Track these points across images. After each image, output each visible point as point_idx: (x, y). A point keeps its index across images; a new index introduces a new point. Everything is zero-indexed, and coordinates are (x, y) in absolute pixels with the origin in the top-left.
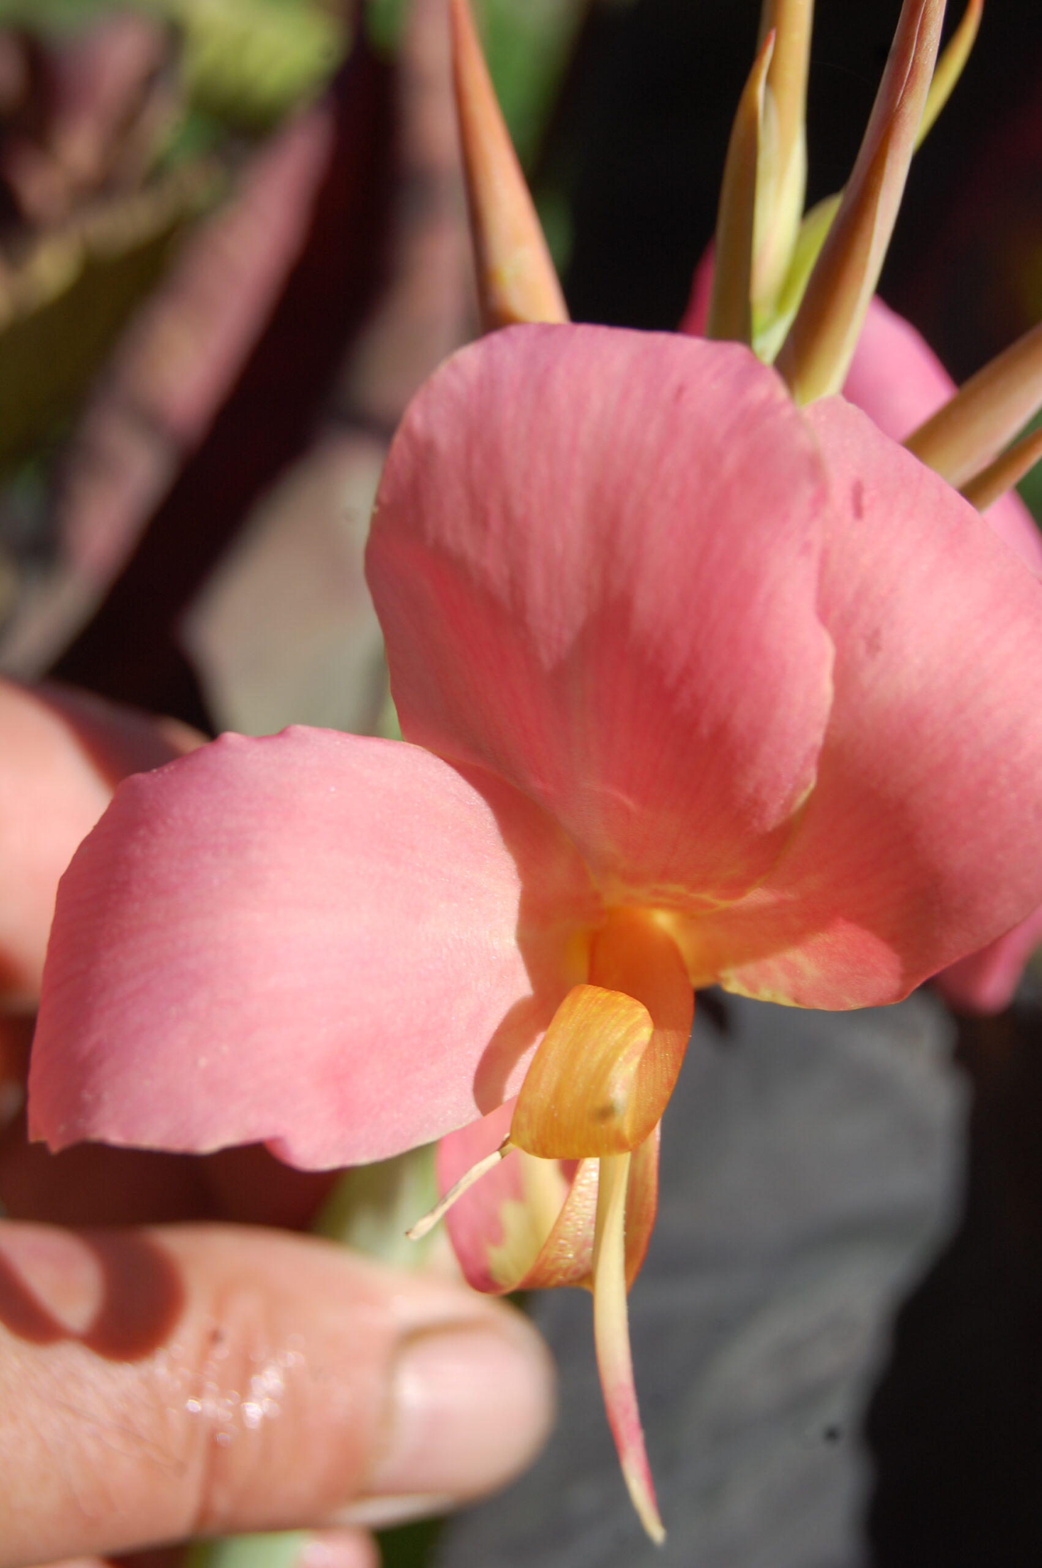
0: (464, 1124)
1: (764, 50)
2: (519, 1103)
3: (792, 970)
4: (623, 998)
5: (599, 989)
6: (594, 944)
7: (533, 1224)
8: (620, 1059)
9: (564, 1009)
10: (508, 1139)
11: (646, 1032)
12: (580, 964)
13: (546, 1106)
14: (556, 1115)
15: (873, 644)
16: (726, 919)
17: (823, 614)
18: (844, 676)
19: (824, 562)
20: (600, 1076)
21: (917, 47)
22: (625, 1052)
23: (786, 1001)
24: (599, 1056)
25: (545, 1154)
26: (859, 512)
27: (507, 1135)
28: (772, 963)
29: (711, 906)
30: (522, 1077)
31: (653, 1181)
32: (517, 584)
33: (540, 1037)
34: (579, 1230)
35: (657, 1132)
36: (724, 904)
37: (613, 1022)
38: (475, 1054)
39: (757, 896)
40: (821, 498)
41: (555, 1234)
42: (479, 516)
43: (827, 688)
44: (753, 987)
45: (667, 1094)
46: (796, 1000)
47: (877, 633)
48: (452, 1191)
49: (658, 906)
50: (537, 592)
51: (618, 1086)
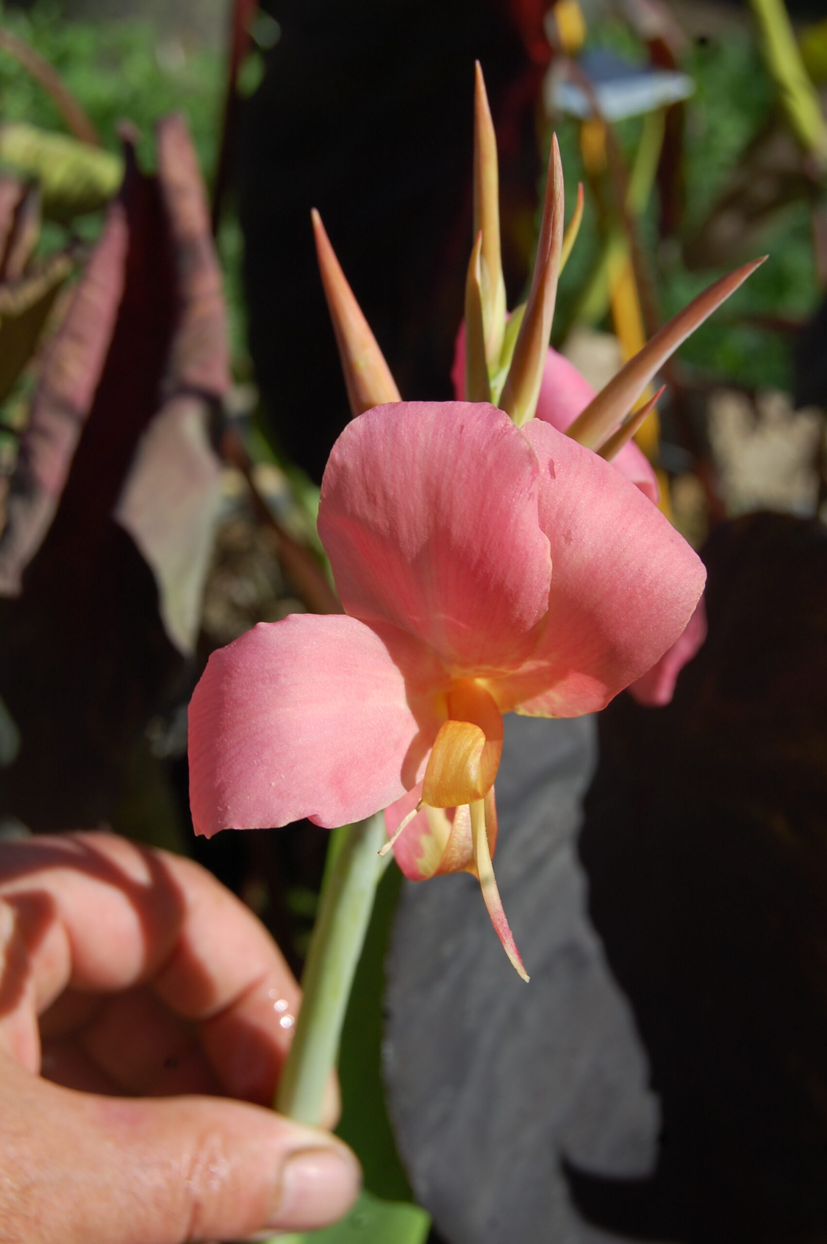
0: (400, 797)
1: (477, 241)
2: (425, 782)
3: (550, 701)
4: (469, 725)
5: (456, 722)
6: (449, 699)
7: (437, 845)
8: (472, 754)
9: (440, 734)
10: (421, 801)
11: (482, 741)
12: (443, 710)
13: (438, 782)
14: (443, 786)
15: (568, 539)
16: (514, 679)
17: (542, 527)
18: (556, 555)
19: (539, 502)
20: (462, 767)
21: (553, 232)
22: (473, 751)
23: (548, 716)
24: (461, 754)
25: (440, 806)
26: (553, 475)
27: (420, 799)
28: (540, 699)
29: (502, 674)
30: (424, 770)
31: (494, 813)
32: (393, 529)
33: (430, 752)
34: (461, 842)
35: (493, 788)
36: (512, 672)
37: (465, 737)
38: (399, 761)
39: (529, 666)
40: (536, 470)
41: (449, 845)
42: (372, 499)
43: (549, 562)
44: (531, 711)
45: (496, 769)
46: (553, 715)
47: (569, 532)
48: (397, 829)
49: (479, 676)
50: (404, 531)
51: (472, 768)
